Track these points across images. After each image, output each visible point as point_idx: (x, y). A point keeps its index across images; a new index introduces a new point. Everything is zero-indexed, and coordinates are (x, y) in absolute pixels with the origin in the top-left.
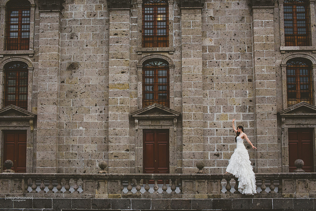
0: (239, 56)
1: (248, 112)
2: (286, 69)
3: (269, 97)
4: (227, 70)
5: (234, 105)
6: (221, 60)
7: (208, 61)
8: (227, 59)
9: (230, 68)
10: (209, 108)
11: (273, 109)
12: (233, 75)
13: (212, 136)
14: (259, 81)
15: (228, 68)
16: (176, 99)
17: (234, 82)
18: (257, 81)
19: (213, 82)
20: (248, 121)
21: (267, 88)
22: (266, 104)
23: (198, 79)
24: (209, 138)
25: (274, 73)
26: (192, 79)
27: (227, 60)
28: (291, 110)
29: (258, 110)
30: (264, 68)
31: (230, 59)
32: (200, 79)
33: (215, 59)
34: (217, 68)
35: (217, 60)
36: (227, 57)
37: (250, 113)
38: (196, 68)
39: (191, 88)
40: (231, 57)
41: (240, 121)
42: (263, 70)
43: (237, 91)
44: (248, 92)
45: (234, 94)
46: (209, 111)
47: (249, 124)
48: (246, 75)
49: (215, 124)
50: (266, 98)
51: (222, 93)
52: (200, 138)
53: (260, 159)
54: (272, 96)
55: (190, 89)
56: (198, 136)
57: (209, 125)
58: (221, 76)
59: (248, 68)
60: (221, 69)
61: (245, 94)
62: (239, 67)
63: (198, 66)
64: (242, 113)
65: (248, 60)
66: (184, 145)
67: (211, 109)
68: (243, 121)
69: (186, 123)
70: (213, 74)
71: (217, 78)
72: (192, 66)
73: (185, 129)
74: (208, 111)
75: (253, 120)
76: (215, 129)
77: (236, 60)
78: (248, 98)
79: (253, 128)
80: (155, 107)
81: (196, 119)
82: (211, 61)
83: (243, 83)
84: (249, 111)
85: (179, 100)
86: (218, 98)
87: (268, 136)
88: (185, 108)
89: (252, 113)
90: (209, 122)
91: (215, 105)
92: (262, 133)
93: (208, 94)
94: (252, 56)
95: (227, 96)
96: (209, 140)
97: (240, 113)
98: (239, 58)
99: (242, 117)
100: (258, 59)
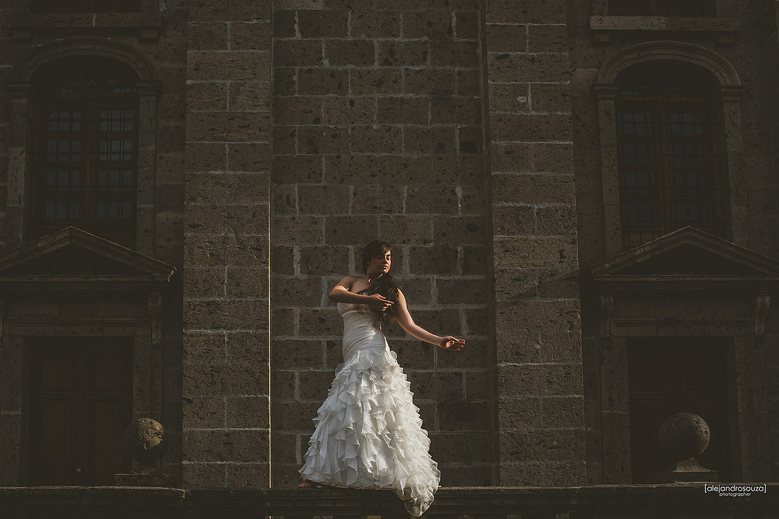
0: (425, 54)
1: (461, 272)
2: (612, 102)
3: (547, 209)
4: (376, 105)
5: (404, 242)
6: (349, 67)
7: (297, 68)
8: (376, 63)
9: (388, 96)
10: (297, 256)
11: (562, 256)
12: (401, 126)
13: (312, 369)
14: (503, 143)
15: (378, 96)
16: (162, 216)
17: (402, 154)
18: (498, 142)
19: (316, 151)
20: (461, 307)
21: (538, 173)
22: (533, 237)
23: (250, 131)
24: (297, 374)
25: (565, 113)
26: (225, 135)
27: (376, 65)
28: (639, 260)
29: (501, 262)
30: (525, 94)
31: (386, 62)
32: (258, 133)
33: (326, 63)
34: (332, 95)
35: (334, 67)
36: (376, 57)
37: (469, 277)
38: (242, 88)
39: (223, 168)
40: (392, 53)
41: (428, 308)
42: (521, 99)
43: (416, 189)
44: (459, 192)
45: (405, 199)
46: (297, 268)
47: (464, 323)
48: (451, 125)
49: (322, 321)
50: (535, 211)
51: (355, 194)
52: (258, 374)
53: (509, 463)
54: (558, 205)
55: (218, 172)
56: (246, 364)
57: (297, 321)
58: (350, 130)
59: (461, 97)
60: (352, 103)
61: (449, 200)
62: (425, 96)
63: (253, 82)
64: (436, 277)
65: (462, 69)
66: (190, 401)
67: (305, 261)
68: (439, 308)
69: (198, 308)
70: (317, 121)
71: (334, 136)
72: (229, 82)
73: (192, 335)
74: (295, 266)
75: (483, 306)
76: (323, 339)
77: (412, 68)
78: (460, 214)
79: (480, 338)
80: (68, 243)
81: (241, 294)
82: (310, 71)
83: (440, 159)
84: (467, 270)
85: (175, 223)
86: (336, 215)
87: (545, 366)
88: (196, 250)
89: (477, 277)
90: (297, 310)
91: (323, 244)
92: (517, 355)
93: (297, 198)
94: (479, 51)
95: (376, 207)
96: (297, 382)
97: (428, 276)
98: (425, 59)
99: (434, 291)
100: (499, 58)
